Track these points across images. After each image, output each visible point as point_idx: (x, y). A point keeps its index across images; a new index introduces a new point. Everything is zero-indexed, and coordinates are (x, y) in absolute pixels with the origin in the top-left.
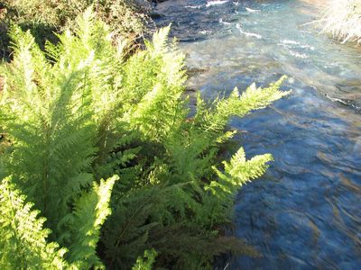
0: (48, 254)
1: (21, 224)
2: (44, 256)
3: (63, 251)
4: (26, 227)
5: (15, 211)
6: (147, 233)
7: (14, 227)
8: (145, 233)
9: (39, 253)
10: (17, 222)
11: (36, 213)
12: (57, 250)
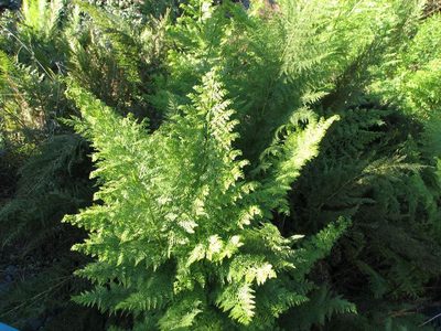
0: (230, 159)
1: (215, 120)
2: (226, 160)
3: (244, 163)
4: (219, 123)
5: (214, 103)
6: (357, 207)
7: (208, 119)
8: (355, 205)
9: (222, 156)
10: (212, 116)
11: (231, 112)
12: (239, 158)
